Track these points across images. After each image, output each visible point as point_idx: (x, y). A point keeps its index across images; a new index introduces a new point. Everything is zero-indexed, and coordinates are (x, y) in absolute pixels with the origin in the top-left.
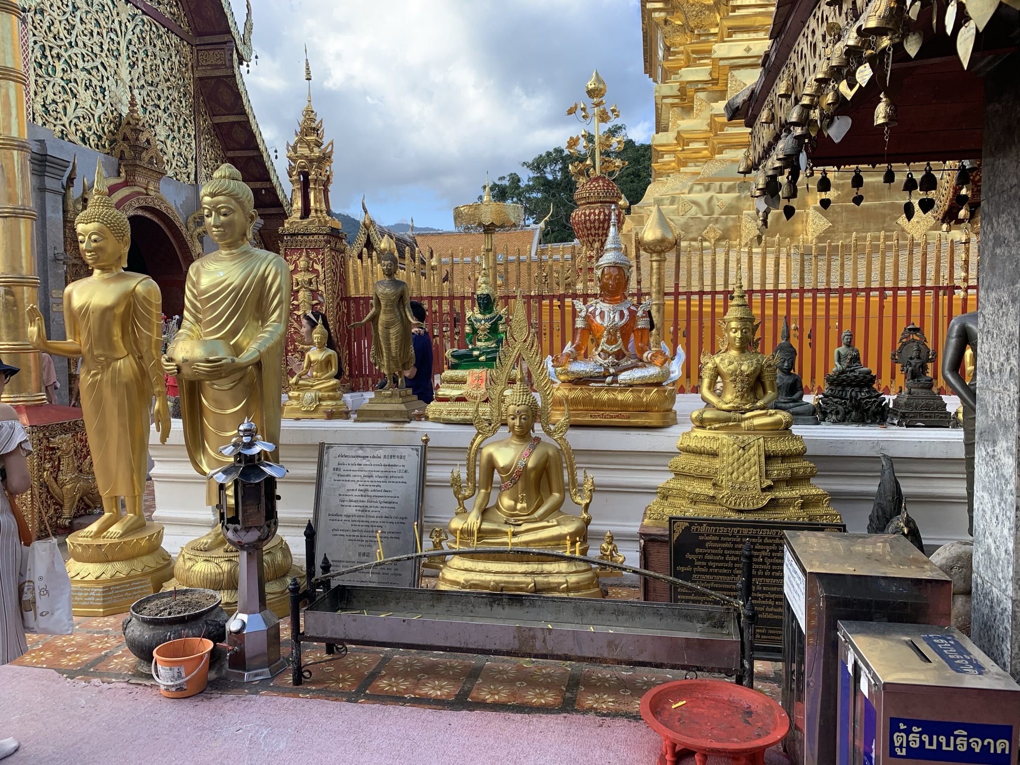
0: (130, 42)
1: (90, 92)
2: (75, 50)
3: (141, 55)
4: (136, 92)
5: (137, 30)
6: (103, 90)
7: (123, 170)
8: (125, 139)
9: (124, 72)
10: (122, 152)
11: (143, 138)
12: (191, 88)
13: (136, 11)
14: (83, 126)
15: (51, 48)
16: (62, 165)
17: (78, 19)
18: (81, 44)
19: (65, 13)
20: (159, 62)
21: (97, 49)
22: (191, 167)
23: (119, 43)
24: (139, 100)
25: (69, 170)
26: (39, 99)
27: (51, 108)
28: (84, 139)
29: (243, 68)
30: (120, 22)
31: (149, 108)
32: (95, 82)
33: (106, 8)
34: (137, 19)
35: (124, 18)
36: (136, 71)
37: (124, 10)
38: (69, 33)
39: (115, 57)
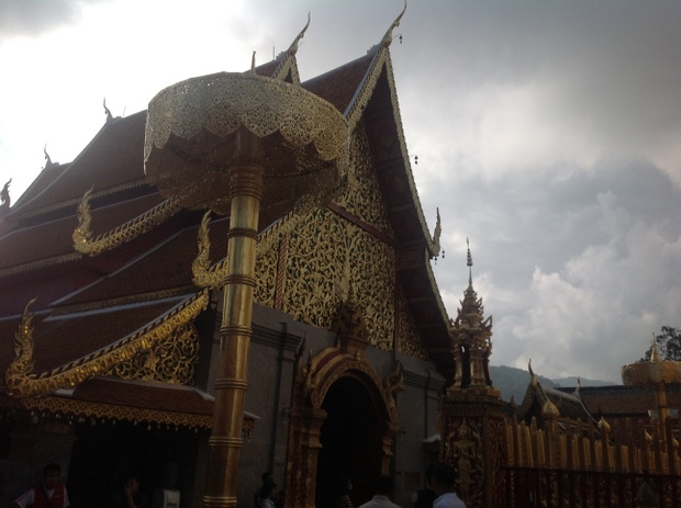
0: (352, 250)
1: (322, 287)
2: (315, 259)
3: (360, 258)
4: (353, 285)
5: (358, 242)
6: (331, 285)
7: (339, 342)
8: (343, 318)
9: (347, 271)
10: (340, 329)
11: (355, 317)
12: (394, 279)
13: (359, 229)
14: (315, 311)
15: (299, 259)
16: (296, 339)
17: (319, 239)
18: (319, 255)
19: (311, 235)
20: (371, 262)
21: (329, 257)
22: (390, 338)
23: (345, 252)
24: (355, 290)
25: (300, 344)
26: (288, 294)
27: (294, 300)
28: (314, 321)
29: (432, 262)
30: (347, 238)
31: (363, 295)
32: (326, 280)
33: (339, 229)
34: (359, 235)
35: (350, 235)
36: (355, 270)
37: (351, 229)
38: (312, 248)
39: (342, 262)
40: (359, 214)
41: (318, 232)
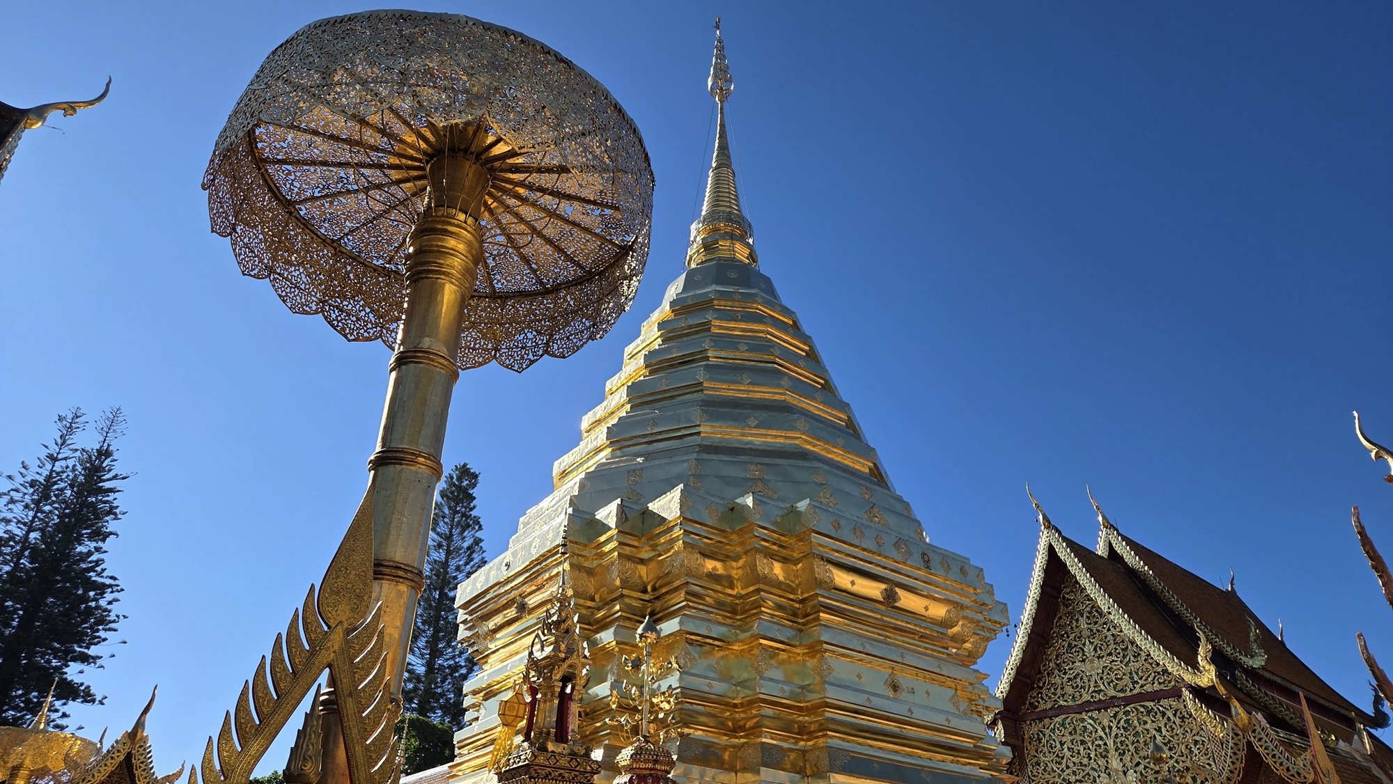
0: (1117, 736)
2: (1068, 771)
3: (1131, 739)
4: (1130, 772)
5: (1123, 723)
9: (1115, 764)
13: (1117, 709)
17: (1066, 750)
18: (1071, 765)
19: (1054, 753)
20: (1153, 733)
21: (1085, 761)
23: (1105, 744)
30: (1103, 729)
33: (1088, 726)
34: (1121, 714)
35: (1106, 723)
36: (1127, 758)
37: (1105, 717)
38: (1060, 763)
39: (1105, 757)
40: (1112, 693)
41: (1062, 744)
